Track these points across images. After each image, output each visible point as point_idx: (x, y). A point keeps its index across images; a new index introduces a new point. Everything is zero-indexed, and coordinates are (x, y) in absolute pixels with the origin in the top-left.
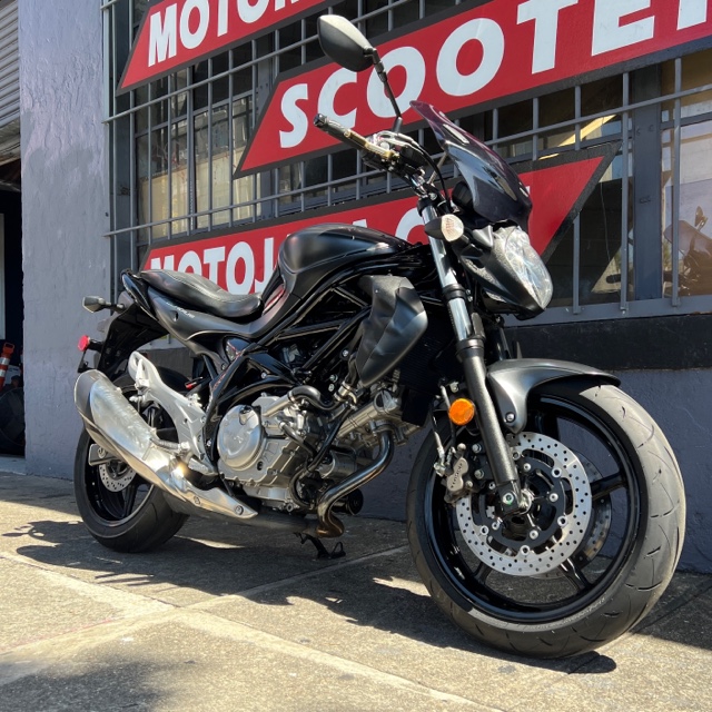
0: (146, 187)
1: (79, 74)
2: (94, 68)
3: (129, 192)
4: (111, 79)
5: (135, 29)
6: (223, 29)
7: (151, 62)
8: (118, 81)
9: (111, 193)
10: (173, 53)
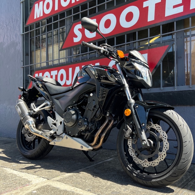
0: (33, 53)
1: (14, 21)
2: (18, 19)
3: (28, 55)
4: (23, 22)
5: (30, 8)
6: (56, 8)
7: (35, 18)
8: (25, 23)
9: (23, 55)
10: (42, 15)
